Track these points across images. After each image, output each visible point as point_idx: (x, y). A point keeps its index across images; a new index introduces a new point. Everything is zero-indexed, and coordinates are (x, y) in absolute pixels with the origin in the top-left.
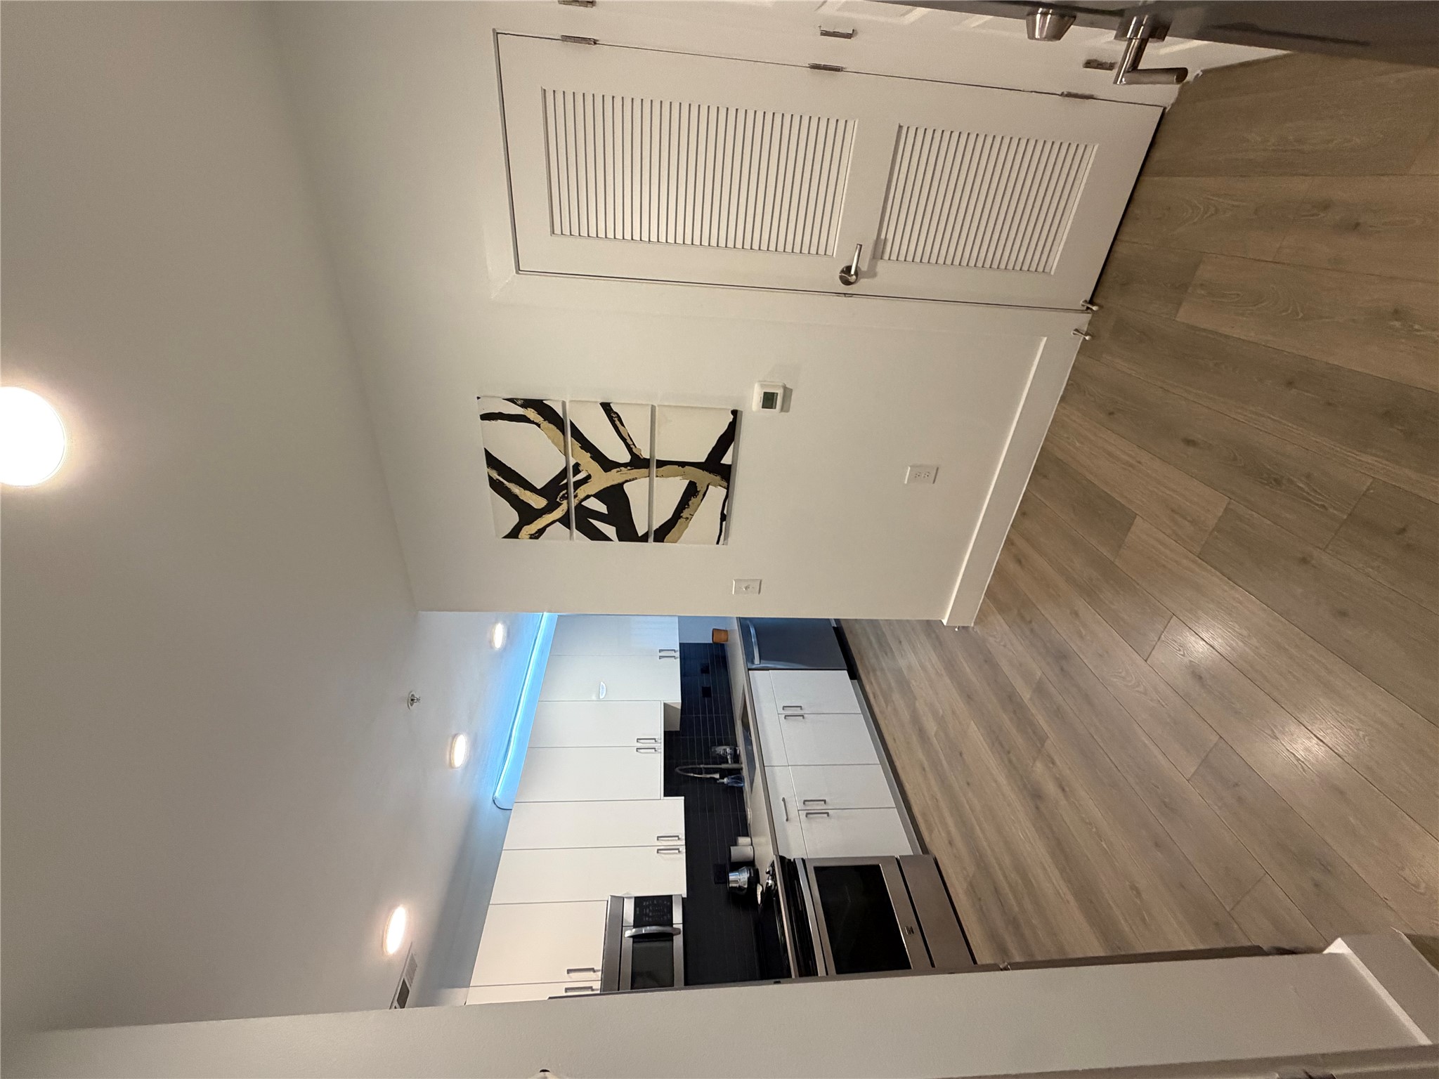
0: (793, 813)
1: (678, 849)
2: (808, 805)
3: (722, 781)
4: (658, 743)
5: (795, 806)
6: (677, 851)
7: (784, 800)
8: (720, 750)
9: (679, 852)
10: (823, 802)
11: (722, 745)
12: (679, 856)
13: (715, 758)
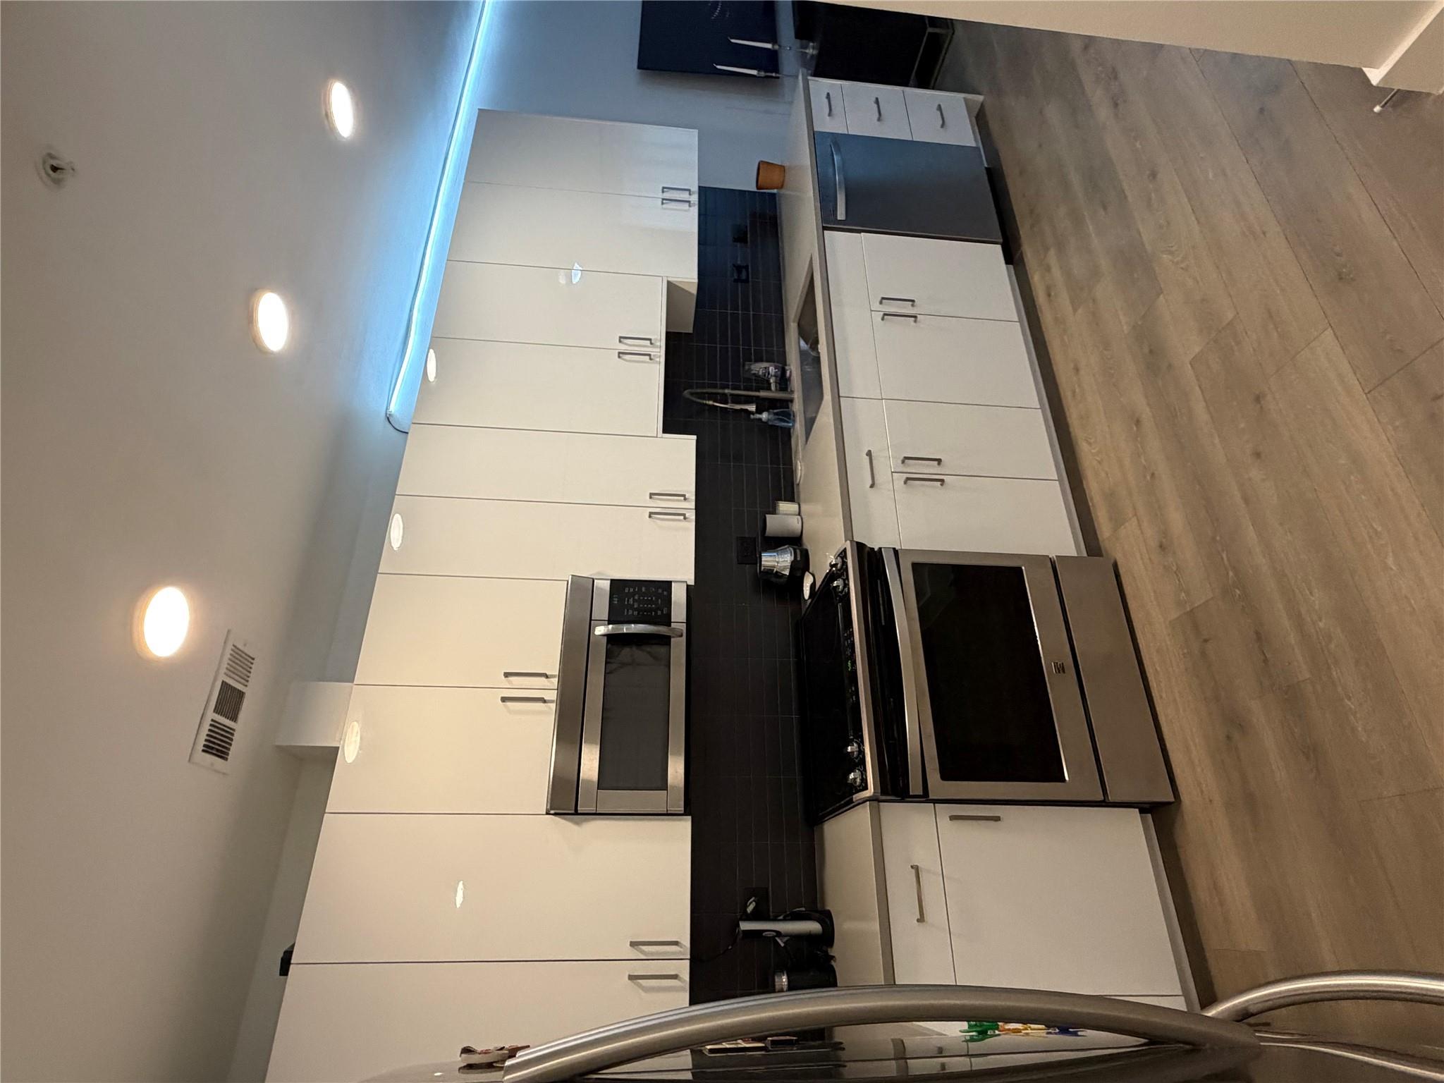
0: (883, 476)
1: (684, 515)
2: (909, 465)
3: (758, 416)
4: (657, 347)
5: (887, 465)
6: (682, 517)
7: (869, 454)
8: (758, 368)
9: (685, 518)
10: (936, 463)
11: (762, 361)
12: (685, 524)
13: (749, 380)
